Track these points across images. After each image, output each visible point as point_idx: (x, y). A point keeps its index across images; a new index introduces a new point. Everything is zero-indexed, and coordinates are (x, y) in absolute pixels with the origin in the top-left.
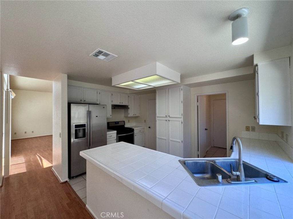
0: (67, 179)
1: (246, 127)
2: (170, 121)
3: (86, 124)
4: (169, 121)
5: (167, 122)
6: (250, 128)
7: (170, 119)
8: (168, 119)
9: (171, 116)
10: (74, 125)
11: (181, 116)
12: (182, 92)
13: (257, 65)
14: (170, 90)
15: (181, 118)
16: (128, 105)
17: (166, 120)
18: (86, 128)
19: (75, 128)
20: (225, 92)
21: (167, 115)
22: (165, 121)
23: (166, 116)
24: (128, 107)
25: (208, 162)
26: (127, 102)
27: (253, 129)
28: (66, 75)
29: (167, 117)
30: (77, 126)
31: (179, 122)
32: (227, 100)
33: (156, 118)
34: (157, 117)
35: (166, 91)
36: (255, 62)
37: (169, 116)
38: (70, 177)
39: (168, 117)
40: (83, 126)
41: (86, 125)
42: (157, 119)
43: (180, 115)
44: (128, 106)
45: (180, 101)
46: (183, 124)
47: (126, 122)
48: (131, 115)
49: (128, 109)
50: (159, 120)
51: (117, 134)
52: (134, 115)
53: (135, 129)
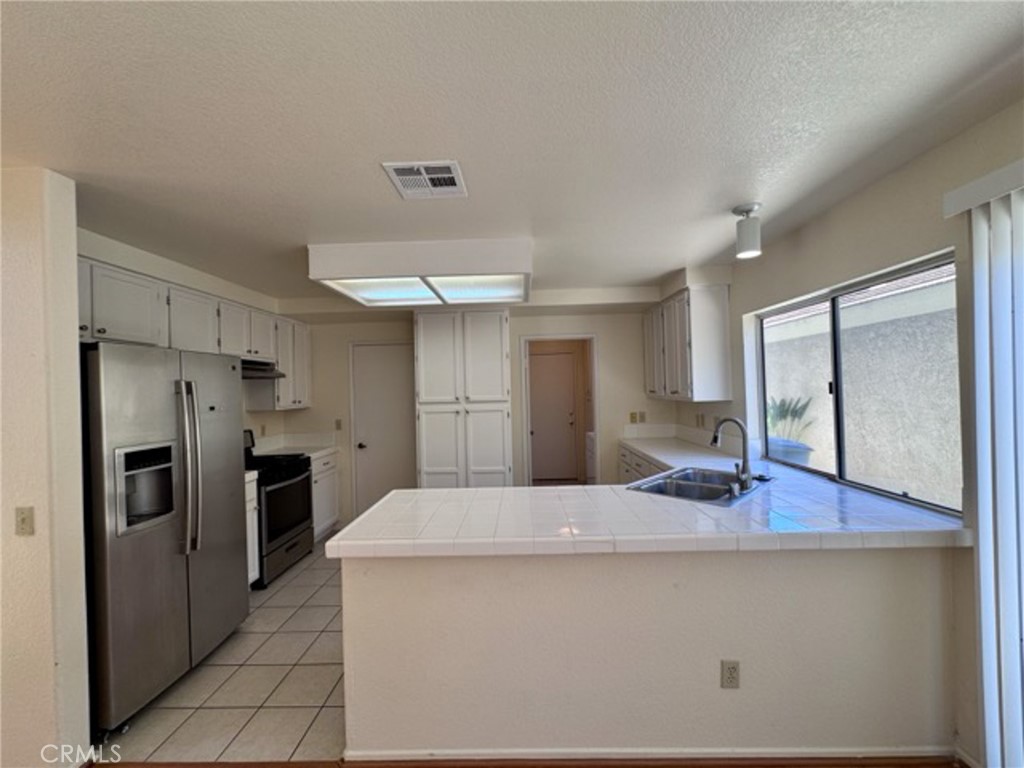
1: (631, 414)
2: (471, 414)
3: (173, 444)
4: (467, 412)
5: (461, 418)
6: (638, 417)
8: (464, 406)
9: (473, 397)
10: (121, 452)
11: (504, 397)
12: (506, 327)
13: (686, 289)
14: (468, 319)
15: (505, 401)
16: (274, 361)
17: (457, 412)
18: (174, 464)
19: (128, 468)
20: (591, 336)
21: (459, 395)
22: (453, 415)
23: (457, 399)
24: (273, 370)
25: (668, 481)
26: (272, 351)
27: (642, 417)
28: (72, 184)
29: (459, 403)
30: (134, 460)
31: (500, 413)
33: (418, 406)
34: (421, 403)
35: (454, 319)
36: (688, 284)
37: (467, 398)
39: (464, 400)
40: (161, 455)
41: (174, 453)
43: (503, 394)
44: (273, 364)
45: (502, 353)
46: (510, 420)
47: (256, 434)
48: (285, 402)
49: (273, 378)
50: (427, 413)
51: (261, 483)
52: (294, 402)
53: (313, 456)
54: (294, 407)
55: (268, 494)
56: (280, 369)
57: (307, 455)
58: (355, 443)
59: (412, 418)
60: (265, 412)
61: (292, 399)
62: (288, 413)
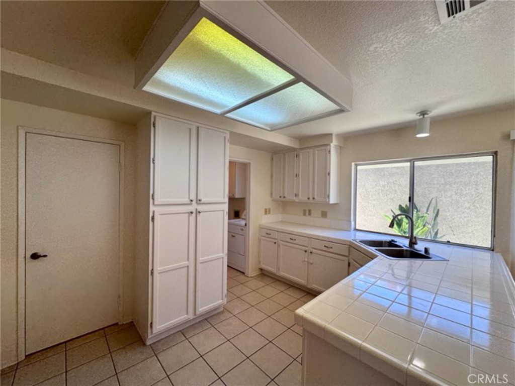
4: (198, 212)
6: (268, 211)
9: (204, 200)
14: (201, 133)
15: (225, 203)
17: (191, 212)
22: (187, 215)
23: (191, 201)
29: (193, 204)
33: (152, 208)
35: (190, 130)
37: (199, 200)
42: (154, 210)
45: (225, 166)
46: (227, 218)
50: (161, 214)
58: (26, 254)
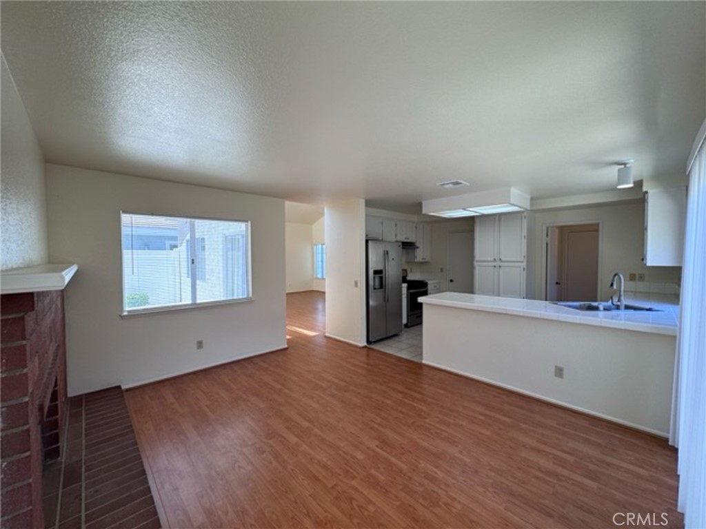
0: (365, 344)
1: (631, 274)
2: (502, 268)
3: (383, 269)
4: (500, 267)
5: (496, 269)
6: (637, 277)
7: (501, 264)
8: (499, 263)
9: (503, 259)
10: (373, 269)
11: (522, 259)
12: (525, 222)
13: (647, 192)
14: (502, 219)
15: (523, 262)
16: (415, 241)
17: (495, 266)
18: (383, 275)
19: (374, 274)
20: (597, 222)
21: (496, 258)
22: (492, 268)
23: (495, 260)
24: (414, 245)
26: (414, 237)
27: (642, 278)
29: (496, 262)
30: (376, 272)
31: (519, 268)
32: (600, 233)
33: (475, 262)
34: (477, 261)
36: (644, 189)
37: (500, 260)
38: (368, 341)
39: (498, 261)
40: (381, 272)
42: (476, 264)
44: (414, 243)
45: (521, 236)
46: (525, 272)
47: (408, 271)
48: (419, 259)
49: (414, 249)
50: (479, 266)
51: (408, 288)
52: (423, 259)
53: (429, 282)
54: (423, 261)
55: (411, 293)
56: (417, 245)
57: (427, 281)
58: (449, 279)
59: (472, 268)
60: (411, 262)
61: (421, 257)
62: (421, 263)
